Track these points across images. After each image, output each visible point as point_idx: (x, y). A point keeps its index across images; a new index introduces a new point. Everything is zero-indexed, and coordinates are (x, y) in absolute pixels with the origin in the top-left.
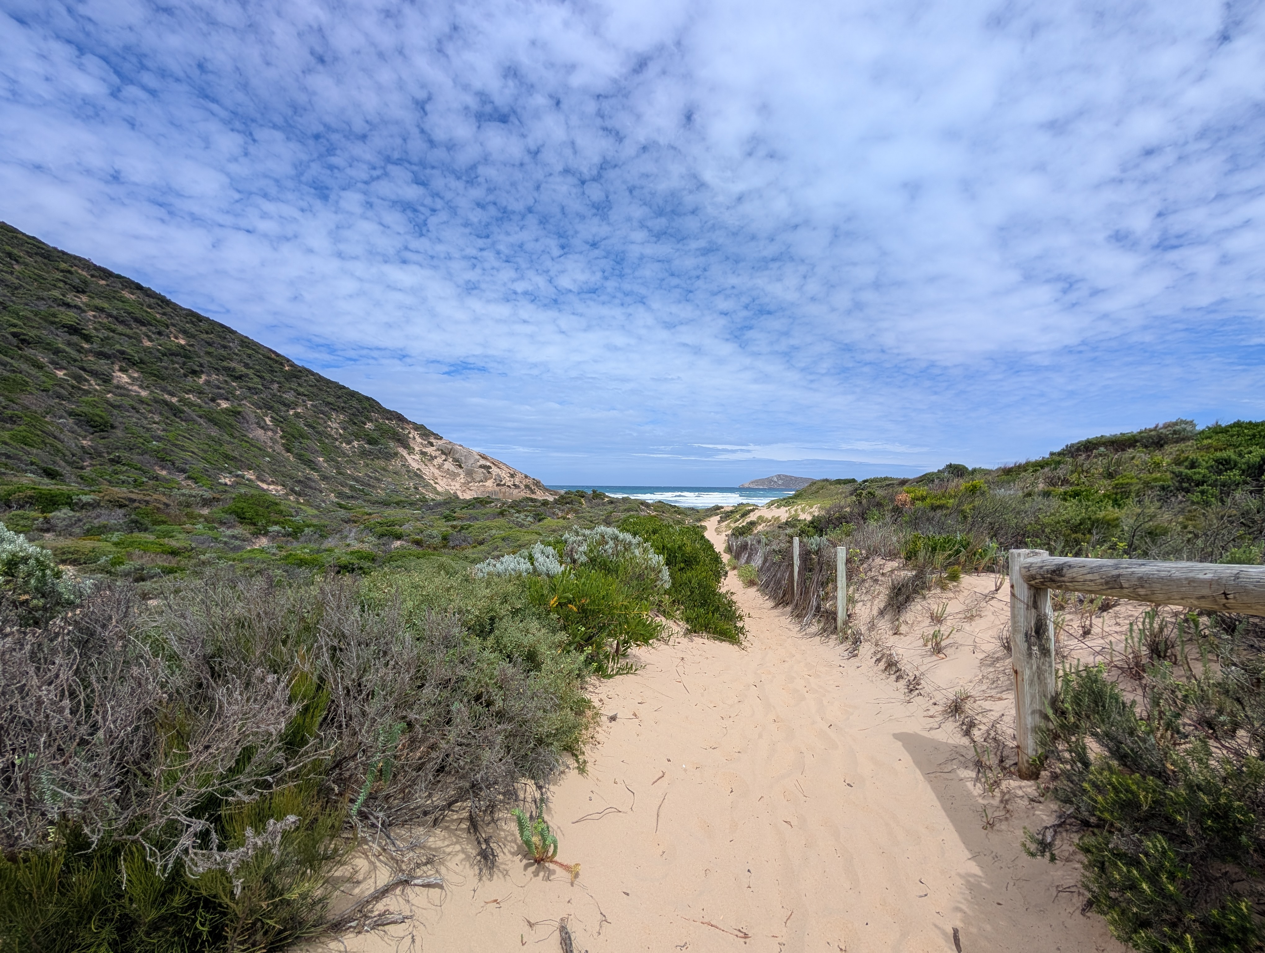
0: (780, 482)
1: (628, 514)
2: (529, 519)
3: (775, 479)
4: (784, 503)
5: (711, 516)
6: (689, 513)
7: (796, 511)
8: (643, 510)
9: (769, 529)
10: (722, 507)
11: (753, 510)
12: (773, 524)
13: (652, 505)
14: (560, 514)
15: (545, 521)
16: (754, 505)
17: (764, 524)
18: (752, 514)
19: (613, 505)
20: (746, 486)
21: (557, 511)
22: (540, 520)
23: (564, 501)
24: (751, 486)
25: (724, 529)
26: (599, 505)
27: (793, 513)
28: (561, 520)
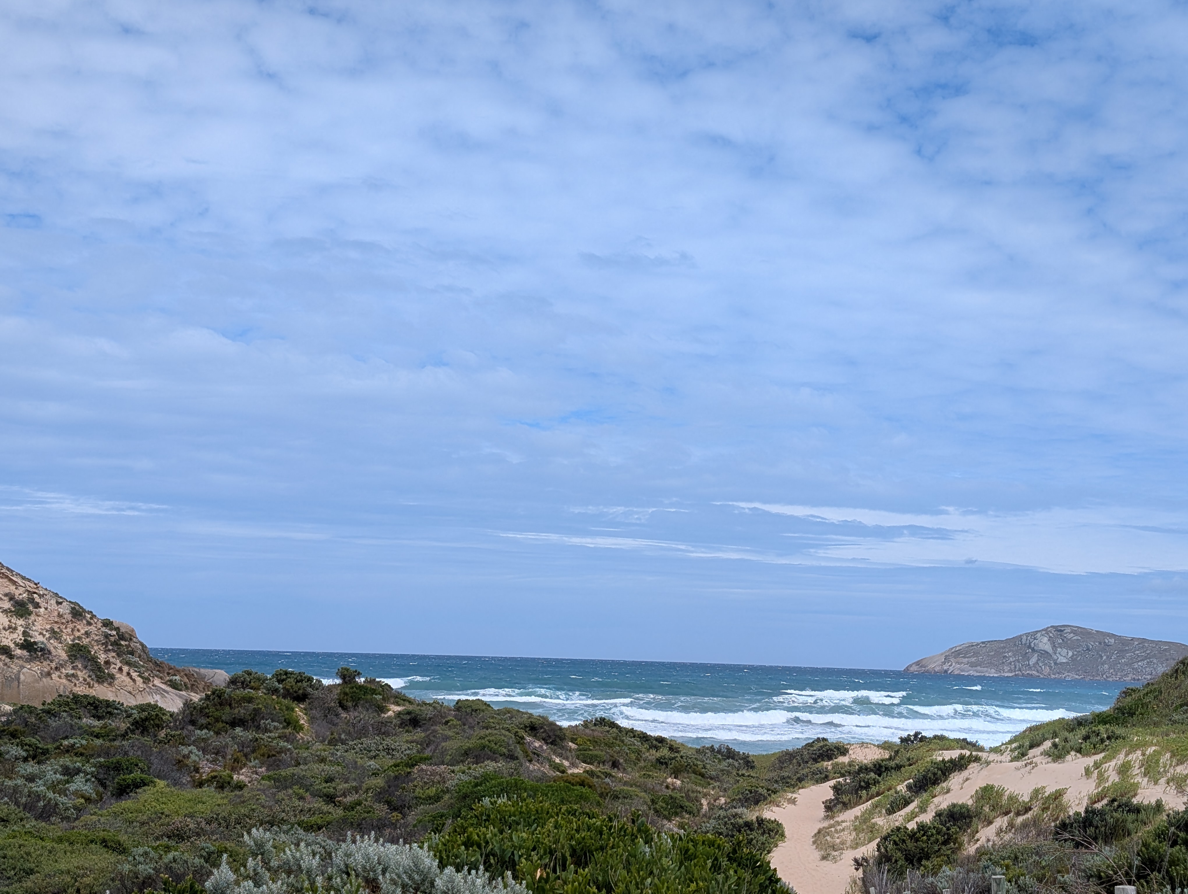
0: (1063, 656)
1: (478, 770)
2: (79, 784)
3: (1044, 644)
4: (1076, 737)
5: (800, 781)
6: (713, 767)
7: (1124, 770)
8: (534, 756)
9: (1021, 841)
10: (842, 750)
11: (959, 765)
12: (1035, 822)
13: (574, 734)
14: (206, 769)
15: (145, 794)
16: (964, 743)
17: (1001, 822)
18: (955, 780)
19: (419, 734)
20: (935, 666)
21: (194, 754)
22: (122, 791)
23: (226, 713)
24: (954, 668)
25: (849, 837)
26: (362, 733)
27: (1113, 778)
28: (208, 790)
